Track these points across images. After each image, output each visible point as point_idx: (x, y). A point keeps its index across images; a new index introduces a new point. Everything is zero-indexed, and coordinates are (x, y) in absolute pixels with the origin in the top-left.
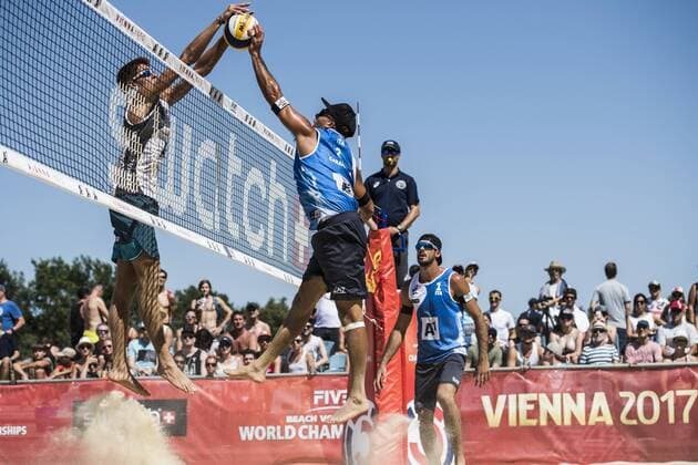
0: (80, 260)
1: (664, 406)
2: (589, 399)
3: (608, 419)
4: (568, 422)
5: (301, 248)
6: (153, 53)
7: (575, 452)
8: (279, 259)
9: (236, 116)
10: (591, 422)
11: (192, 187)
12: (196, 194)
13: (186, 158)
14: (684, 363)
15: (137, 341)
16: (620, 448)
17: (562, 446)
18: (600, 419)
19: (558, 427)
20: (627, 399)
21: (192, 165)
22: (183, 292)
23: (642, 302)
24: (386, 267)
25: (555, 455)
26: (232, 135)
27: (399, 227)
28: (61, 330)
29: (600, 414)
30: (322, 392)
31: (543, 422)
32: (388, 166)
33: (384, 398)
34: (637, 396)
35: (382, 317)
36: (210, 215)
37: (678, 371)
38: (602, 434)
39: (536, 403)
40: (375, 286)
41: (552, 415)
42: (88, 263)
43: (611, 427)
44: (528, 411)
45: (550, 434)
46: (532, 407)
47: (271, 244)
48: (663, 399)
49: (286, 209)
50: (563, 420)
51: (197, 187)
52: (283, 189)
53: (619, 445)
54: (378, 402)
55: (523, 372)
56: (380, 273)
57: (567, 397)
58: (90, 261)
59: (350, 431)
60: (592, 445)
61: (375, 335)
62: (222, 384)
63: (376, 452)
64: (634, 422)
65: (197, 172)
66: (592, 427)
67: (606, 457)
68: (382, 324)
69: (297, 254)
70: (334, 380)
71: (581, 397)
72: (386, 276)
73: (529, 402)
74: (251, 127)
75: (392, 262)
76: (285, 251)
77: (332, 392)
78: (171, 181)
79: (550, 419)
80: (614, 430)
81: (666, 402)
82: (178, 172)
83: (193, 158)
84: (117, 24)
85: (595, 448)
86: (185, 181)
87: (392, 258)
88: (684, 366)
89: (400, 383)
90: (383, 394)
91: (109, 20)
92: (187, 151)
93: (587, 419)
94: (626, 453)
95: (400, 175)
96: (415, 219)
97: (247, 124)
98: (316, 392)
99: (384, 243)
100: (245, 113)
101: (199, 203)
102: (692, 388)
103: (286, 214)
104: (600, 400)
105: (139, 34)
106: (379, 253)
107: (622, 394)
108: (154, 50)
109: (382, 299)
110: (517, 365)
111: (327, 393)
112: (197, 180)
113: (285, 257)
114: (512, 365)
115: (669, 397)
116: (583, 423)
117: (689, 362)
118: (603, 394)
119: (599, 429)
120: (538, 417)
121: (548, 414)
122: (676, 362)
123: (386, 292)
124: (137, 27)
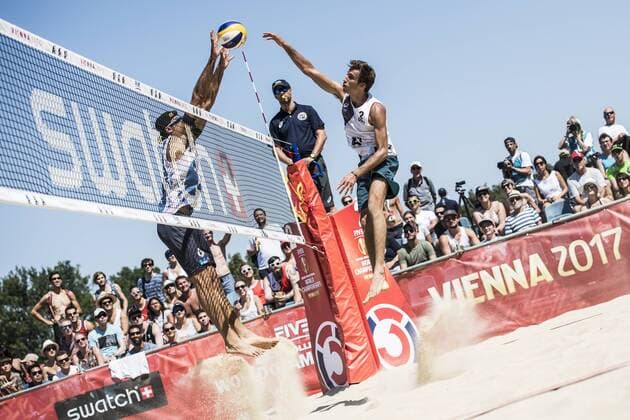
0: (15, 272)
1: (594, 250)
2: (526, 263)
3: (548, 277)
4: (512, 290)
5: (235, 198)
6: (53, 55)
7: (527, 315)
8: (219, 213)
9: (142, 93)
10: (534, 283)
11: (126, 169)
12: (133, 174)
13: (114, 144)
14: (600, 207)
15: (94, 331)
16: (566, 300)
17: (514, 313)
18: (541, 278)
19: (505, 297)
20: (560, 253)
21: (121, 148)
22: (117, 276)
23: (541, 163)
24: (311, 195)
25: (510, 323)
26: (145, 111)
27: (312, 155)
28: (14, 343)
29: (539, 274)
30: (281, 328)
31: (490, 296)
32: (285, 103)
33: (343, 316)
34: (567, 248)
35: (320, 242)
36: (150, 189)
37: (596, 215)
38: (546, 292)
39: (479, 281)
40: (305, 215)
41: (497, 288)
42: (23, 273)
43: (553, 283)
44: (474, 290)
45: (499, 305)
46: (476, 286)
47: (209, 202)
48: (592, 243)
49: (212, 166)
50: (507, 290)
51: (131, 167)
52: (204, 148)
53: (564, 296)
54: (339, 320)
55: (459, 256)
56: (307, 203)
57: (505, 267)
58: (25, 271)
59: (321, 355)
60: (540, 304)
61: (318, 261)
62: (186, 347)
63: (351, 367)
64: (572, 272)
65: (127, 153)
66: (536, 287)
67: (556, 311)
68: (322, 249)
69: (234, 205)
70: (288, 314)
71: (517, 263)
72: (313, 203)
73: (472, 282)
74: (157, 99)
75: (315, 189)
76: (223, 204)
77: (290, 325)
78: (107, 168)
79: (495, 292)
80: (556, 284)
81: (596, 245)
82: (111, 159)
83: (119, 141)
84: (14, 37)
85: (544, 306)
86: (120, 165)
87: (314, 185)
88: (602, 209)
89: (354, 297)
90: (341, 312)
91: (7, 35)
92: (113, 137)
93: (529, 282)
94: (572, 303)
95: (298, 108)
96: (324, 142)
97: (153, 97)
98: (276, 330)
99: (302, 174)
100: (149, 88)
101: (137, 181)
102: (614, 227)
103: (213, 171)
104: (536, 261)
105: (36, 41)
106: (300, 185)
107: (554, 250)
108: (54, 51)
109: (315, 226)
110: (453, 251)
111: (286, 327)
112: (129, 160)
113: (225, 210)
114: (448, 253)
115: (596, 240)
116: (526, 286)
117: (604, 205)
118: (537, 255)
119: (543, 287)
120: (485, 294)
121: (493, 288)
122: (593, 208)
123: (317, 218)
124: (32, 35)
